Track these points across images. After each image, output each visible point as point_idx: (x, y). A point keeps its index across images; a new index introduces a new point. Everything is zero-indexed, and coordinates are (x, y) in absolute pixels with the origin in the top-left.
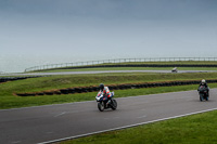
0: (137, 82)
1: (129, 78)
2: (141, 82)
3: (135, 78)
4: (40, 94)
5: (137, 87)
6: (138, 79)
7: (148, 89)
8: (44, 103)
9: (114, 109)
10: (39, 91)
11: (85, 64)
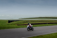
0: (48, 22)
1: (46, 21)
2: (50, 22)
3: (48, 21)
4: (23, 25)
5: (48, 23)
6: (49, 22)
7: (51, 24)
8: (24, 27)
9: (33, 30)
10: (23, 24)
11: (35, 17)
